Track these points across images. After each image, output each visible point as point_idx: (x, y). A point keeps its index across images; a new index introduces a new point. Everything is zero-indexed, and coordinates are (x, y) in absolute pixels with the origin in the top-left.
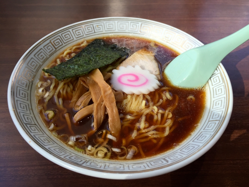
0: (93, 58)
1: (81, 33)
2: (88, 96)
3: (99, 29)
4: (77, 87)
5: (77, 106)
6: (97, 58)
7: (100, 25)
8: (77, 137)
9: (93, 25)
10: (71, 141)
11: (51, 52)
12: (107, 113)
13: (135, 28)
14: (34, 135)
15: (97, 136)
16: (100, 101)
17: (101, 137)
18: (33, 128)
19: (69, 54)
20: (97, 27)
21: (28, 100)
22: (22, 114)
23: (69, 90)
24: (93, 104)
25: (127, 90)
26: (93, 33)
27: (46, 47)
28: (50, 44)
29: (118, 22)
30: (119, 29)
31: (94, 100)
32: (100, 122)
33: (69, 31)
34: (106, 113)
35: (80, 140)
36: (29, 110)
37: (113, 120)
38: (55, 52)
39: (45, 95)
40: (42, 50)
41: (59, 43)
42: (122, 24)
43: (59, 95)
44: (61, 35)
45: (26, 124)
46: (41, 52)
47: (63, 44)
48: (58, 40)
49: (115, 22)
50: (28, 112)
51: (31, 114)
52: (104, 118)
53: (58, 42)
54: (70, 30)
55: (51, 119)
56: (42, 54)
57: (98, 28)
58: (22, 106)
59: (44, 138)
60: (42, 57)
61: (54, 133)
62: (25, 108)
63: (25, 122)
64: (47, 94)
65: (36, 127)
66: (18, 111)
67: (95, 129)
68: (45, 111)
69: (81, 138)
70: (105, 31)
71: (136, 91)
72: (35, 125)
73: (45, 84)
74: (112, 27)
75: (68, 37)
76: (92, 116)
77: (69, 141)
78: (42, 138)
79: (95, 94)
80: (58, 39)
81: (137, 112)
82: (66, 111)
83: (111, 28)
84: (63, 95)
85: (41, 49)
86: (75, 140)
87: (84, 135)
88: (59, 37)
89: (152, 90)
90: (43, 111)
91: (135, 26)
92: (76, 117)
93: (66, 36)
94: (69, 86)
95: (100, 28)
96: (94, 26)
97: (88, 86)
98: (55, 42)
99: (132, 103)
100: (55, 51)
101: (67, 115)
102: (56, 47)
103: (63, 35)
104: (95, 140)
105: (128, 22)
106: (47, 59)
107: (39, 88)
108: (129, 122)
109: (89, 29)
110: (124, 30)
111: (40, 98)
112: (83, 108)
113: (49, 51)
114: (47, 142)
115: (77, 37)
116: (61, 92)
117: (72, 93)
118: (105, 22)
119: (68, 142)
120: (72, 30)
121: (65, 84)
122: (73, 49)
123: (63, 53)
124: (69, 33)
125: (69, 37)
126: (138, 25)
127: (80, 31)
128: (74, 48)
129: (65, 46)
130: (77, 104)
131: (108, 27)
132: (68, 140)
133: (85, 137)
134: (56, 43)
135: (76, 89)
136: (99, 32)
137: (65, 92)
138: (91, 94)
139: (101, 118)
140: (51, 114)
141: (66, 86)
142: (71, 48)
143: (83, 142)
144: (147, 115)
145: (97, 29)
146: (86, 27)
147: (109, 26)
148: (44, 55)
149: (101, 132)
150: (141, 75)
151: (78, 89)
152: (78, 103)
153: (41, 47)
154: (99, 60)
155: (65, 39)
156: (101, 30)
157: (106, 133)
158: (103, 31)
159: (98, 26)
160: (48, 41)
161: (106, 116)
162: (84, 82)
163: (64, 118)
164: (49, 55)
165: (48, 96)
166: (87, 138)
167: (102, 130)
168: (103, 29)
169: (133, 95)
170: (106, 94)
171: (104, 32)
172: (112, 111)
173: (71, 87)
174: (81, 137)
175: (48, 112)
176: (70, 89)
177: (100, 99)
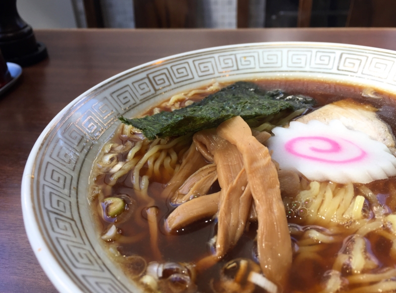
0: (231, 107)
1: (210, 68)
2: (210, 174)
3: (248, 63)
4: (186, 156)
5: (179, 194)
6: (239, 107)
7: (251, 56)
8: (168, 266)
9: (235, 55)
10: (151, 276)
11: (145, 96)
12: (254, 215)
13: (326, 62)
14: (57, 239)
15: (222, 271)
16: (237, 182)
17: (233, 277)
18: (61, 224)
19: (181, 101)
20: (243, 59)
21: (74, 170)
22: (48, 190)
23: (167, 162)
24: (219, 193)
25: (309, 169)
26: (234, 70)
27: (136, 85)
28: (146, 81)
29: (288, 51)
30: (290, 64)
31: (223, 183)
32: (234, 236)
33: (188, 63)
34: (251, 217)
35: (174, 276)
36: (70, 189)
37: (271, 234)
38: (154, 96)
39: (113, 167)
40: (127, 88)
41: (165, 82)
42: (298, 55)
43: (143, 171)
44: (171, 67)
45: (48, 211)
46: (125, 92)
47: (170, 85)
48: (163, 77)
49: (282, 51)
50: (66, 191)
51: (70, 196)
52: (245, 227)
53: (163, 79)
54: (190, 61)
55: (113, 217)
56: (127, 94)
57: (245, 61)
58: (56, 176)
59: (82, 252)
60: (126, 100)
61: (112, 250)
62: (62, 181)
63: (48, 206)
64: (119, 166)
65: (71, 224)
66: (42, 182)
67: (218, 254)
68: (106, 197)
69: (177, 272)
70: (260, 68)
71: (335, 173)
72: (73, 220)
73: (120, 148)
74: (274, 61)
75: (183, 73)
76: (215, 220)
77: (145, 274)
78: (76, 251)
79: (228, 168)
80: (162, 74)
81: (338, 226)
82: (152, 203)
83: (273, 63)
84: (153, 171)
85: (127, 85)
86: (161, 275)
87: (186, 264)
88: (165, 71)
89: (380, 175)
90: (101, 197)
91: (327, 59)
92: (174, 218)
93: (180, 71)
94: (168, 155)
95: (249, 61)
96: (238, 56)
97: (213, 156)
98: (157, 79)
99: (322, 202)
100: (153, 94)
101: (151, 213)
102: (157, 87)
103: (175, 68)
104: (214, 283)
105: (311, 51)
106: (135, 106)
107: (105, 154)
108: (316, 248)
109: (226, 61)
110: (301, 67)
111: (101, 173)
112: (194, 198)
113: (141, 92)
114: (86, 261)
115: (201, 74)
116: (150, 163)
117: (174, 168)
118: (260, 51)
119: (142, 277)
120: (194, 61)
121: (160, 151)
122: (190, 95)
123: (168, 100)
124: (186, 65)
125: (185, 74)
126: (332, 56)
127: (209, 65)
128: (193, 92)
129: (175, 88)
130: (180, 191)
131: (266, 61)
132: (144, 271)
133: (189, 271)
134: (159, 80)
135: (184, 161)
136: (247, 69)
137: (158, 164)
138: (216, 169)
139: (237, 226)
140: (116, 204)
141: (163, 155)
142: (186, 93)
143: (183, 282)
144: (369, 236)
145: (244, 63)
146: (222, 59)
147: (268, 59)
148: (130, 98)
149: (234, 264)
150: (346, 141)
151: (187, 162)
152: (183, 189)
153: (129, 82)
154: (242, 111)
155: (178, 76)
156: (252, 66)
157: (249, 270)
158: (254, 68)
159: (245, 57)
160: (144, 75)
161: (252, 226)
162: (204, 146)
163: (145, 218)
164: (141, 100)
165: (120, 169)
166: (193, 273)
167: (237, 259)
168: (255, 64)
169: (325, 183)
170: (256, 165)
171: (257, 69)
172: (270, 209)
173: (174, 156)
174: (177, 269)
175: (110, 200)
176: (171, 161)
177: (240, 177)
